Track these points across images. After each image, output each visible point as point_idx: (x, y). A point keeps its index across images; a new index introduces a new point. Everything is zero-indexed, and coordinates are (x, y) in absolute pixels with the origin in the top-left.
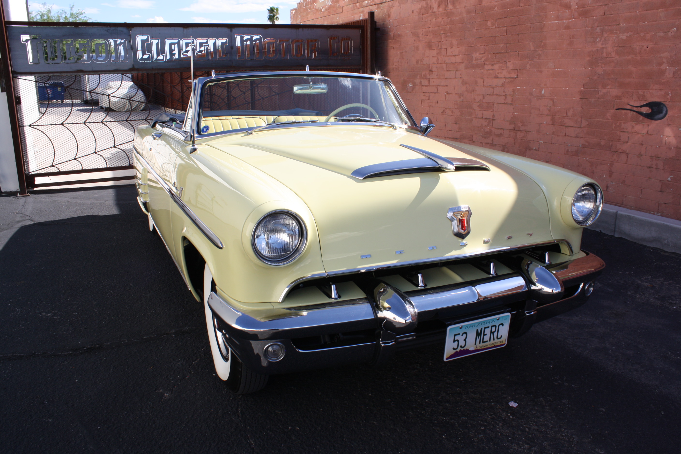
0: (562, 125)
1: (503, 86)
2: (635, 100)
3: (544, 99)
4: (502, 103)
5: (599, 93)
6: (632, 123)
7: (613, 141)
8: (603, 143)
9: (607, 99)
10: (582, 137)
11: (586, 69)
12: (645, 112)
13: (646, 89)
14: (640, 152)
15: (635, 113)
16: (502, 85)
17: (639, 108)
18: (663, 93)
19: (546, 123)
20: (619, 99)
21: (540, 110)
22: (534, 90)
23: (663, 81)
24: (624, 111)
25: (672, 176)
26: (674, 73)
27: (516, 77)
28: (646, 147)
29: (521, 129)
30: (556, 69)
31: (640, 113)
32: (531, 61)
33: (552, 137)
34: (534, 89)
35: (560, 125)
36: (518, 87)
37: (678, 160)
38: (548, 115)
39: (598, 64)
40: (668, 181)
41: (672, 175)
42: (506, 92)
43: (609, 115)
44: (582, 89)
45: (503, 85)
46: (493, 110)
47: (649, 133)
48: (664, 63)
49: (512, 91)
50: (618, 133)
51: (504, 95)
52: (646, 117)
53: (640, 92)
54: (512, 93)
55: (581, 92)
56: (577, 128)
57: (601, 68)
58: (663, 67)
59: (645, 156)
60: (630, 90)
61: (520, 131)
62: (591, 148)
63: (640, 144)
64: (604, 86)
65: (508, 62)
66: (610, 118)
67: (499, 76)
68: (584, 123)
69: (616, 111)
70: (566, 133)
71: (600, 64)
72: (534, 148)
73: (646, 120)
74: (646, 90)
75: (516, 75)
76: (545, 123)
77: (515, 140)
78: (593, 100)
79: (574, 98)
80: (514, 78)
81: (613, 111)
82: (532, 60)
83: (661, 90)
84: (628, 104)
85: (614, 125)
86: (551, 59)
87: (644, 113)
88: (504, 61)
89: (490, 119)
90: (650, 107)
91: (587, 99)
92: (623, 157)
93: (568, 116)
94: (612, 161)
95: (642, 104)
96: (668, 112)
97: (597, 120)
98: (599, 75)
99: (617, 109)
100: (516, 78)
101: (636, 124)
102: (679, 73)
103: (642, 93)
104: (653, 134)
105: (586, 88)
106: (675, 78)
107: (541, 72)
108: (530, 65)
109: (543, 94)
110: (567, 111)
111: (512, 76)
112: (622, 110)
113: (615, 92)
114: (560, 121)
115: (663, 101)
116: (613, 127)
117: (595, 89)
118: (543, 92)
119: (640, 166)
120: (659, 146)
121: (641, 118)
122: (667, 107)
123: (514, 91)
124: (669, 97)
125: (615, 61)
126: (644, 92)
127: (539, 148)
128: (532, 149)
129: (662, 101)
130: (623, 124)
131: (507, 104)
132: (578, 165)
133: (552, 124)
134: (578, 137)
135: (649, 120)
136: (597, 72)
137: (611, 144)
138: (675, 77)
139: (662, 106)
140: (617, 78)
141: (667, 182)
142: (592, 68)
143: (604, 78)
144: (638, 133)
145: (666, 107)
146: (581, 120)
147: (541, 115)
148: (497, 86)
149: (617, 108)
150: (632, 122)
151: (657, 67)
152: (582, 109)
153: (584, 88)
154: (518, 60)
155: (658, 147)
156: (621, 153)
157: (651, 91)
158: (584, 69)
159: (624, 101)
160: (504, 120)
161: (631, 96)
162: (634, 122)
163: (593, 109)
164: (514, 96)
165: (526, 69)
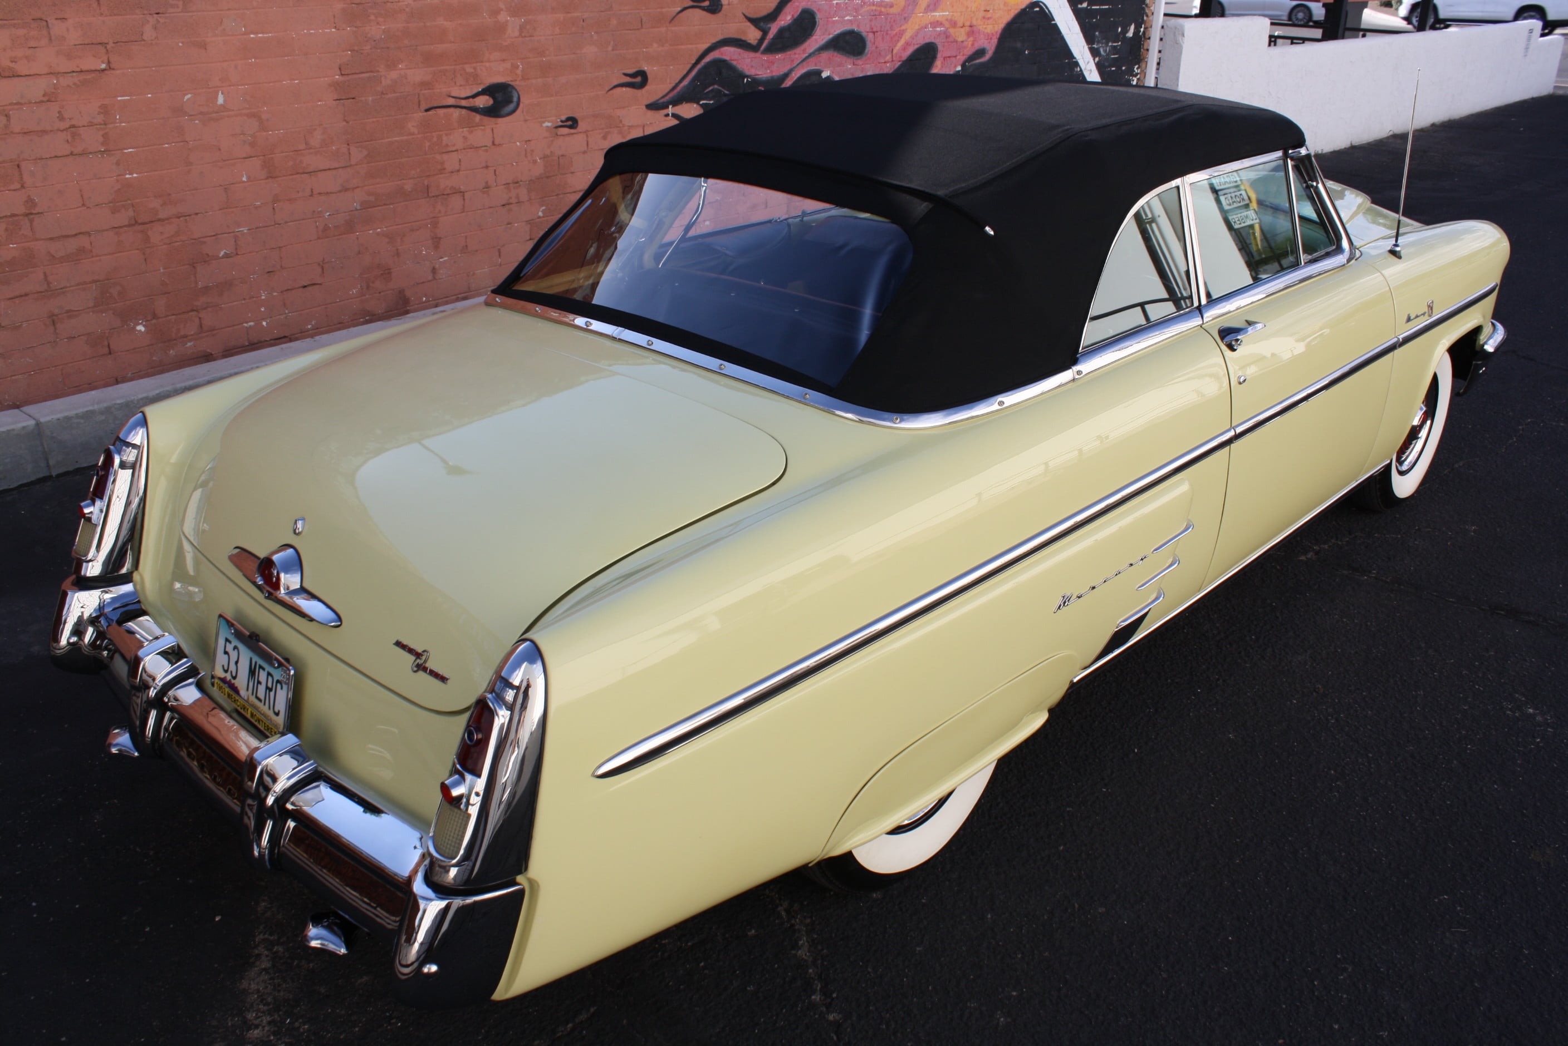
0: (298, 173)
1: (48, 101)
2: (461, 86)
3: (228, 116)
4: (59, 154)
5: (381, 83)
6: (463, 132)
7: (428, 176)
8: (408, 186)
9: (402, 92)
10: (358, 187)
11: (338, 29)
12: (481, 106)
13: (477, 62)
14: (487, 183)
15: (464, 112)
16: (45, 99)
17: (471, 100)
18: (508, 65)
19: (249, 178)
20: (429, 89)
21: (220, 150)
22: (188, 99)
23: (505, 44)
24: (441, 111)
25: (544, 208)
26: (522, 28)
27: (103, 66)
28: (495, 171)
29: (161, 216)
30: (252, 36)
31: (474, 110)
32: (155, 16)
33: (274, 209)
34: (189, 96)
35: (292, 175)
36: (119, 98)
37: (548, 177)
38: (251, 157)
39: (369, 16)
40: (539, 217)
41: (542, 206)
42: (70, 119)
43: (411, 126)
44: (337, 77)
45: (49, 98)
46: (23, 187)
47: (496, 143)
48: (502, 10)
49: (99, 113)
50: (438, 157)
51: (62, 131)
52: (485, 115)
53: (469, 69)
54: (100, 119)
55: (335, 85)
56: (341, 170)
57: (378, 27)
58: (503, 17)
59: (496, 186)
60: (448, 67)
61: (159, 220)
62: (385, 205)
63: (483, 168)
64: (392, 65)
65: (52, 21)
66: (416, 131)
67: (22, 68)
68: (357, 154)
69: (426, 113)
70: (312, 189)
71: (372, 17)
72: (222, 253)
73: (487, 120)
74: (478, 64)
75: (103, 62)
76: (244, 179)
77: (144, 254)
78: (370, 98)
79: (320, 101)
80: (96, 70)
81: (420, 115)
82: (158, 14)
83: (503, 60)
84: (450, 96)
85: (427, 144)
86: (229, 9)
87: (481, 108)
88: (33, 19)
89: (13, 215)
90: (489, 95)
91: (353, 98)
92: (456, 201)
93: (311, 148)
94: (434, 217)
95: (475, 91)
96: (522, 99)
97: (386, 140)
98: (375, 41)
99: (427, 110)
100: (103, 70)
101: (471, 132)
102: (528, 27)
103: (472, 70)
104: (503, 144)
105: (348, 75)
106: (522, 37)
107: (203, 46)
108: (155, 28)
109: (221, 105)
110: (305, 137)
111: (84, 68)
112: (438, 110)
113: (418, 75)
114: (291, 163)
115: (512, 81)
116: (427, 148)
117: (372, 74)
118: (221, 100)
119: (491, 207)
120: (516, 163)
121: (478, 117)
122: (518, 90)
123: (105, 110)
124: (519, 72)
125: (407, 10)
126: (475, 68)
127: (236, 249)
128: (217, 258)
129: (509, 80)
130: (445, 138)
131: (84, 153)
132: (359, 251)
133: (267, 178)
134: (346, 190)
135: (493, 119)
136: (369, 35)
137: (426, 183)
138: (523, 35)
139: (509, 89)
140: (417, 46)
141: (539, 220)
142: (356, 27)
143: (388, 48)
144: (477, 147)
145: (516, 90)
146: (349, 149)
147: (225, 161)
148: (18, 104)
149: (427, 108)
150: (461, 130)
151: (490, 18)
152: (345, 123)
153: (342, 75)
154: (102, 14)
155: (514, 164)
156: (448, 194)
157: (487, 64)
158: (333, 30)
159: (438, 91)
160: (83, 205)
161: (452, 79)
162: (465, 129)
163: (374, 120)
164: (111, 126)
165: (144, 40)
